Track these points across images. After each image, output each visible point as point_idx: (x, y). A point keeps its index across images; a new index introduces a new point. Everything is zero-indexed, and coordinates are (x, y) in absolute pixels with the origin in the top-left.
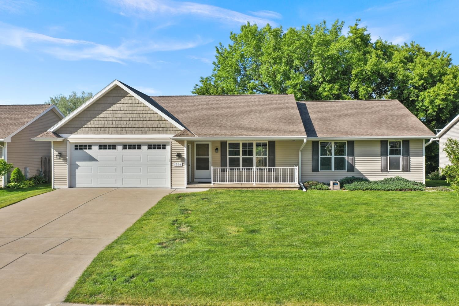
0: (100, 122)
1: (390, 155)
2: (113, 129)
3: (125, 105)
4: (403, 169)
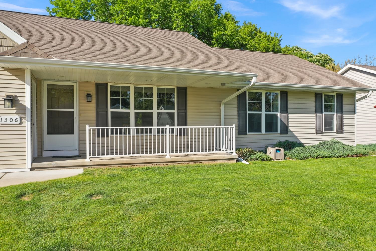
1: (324, 112)
4: (337, 130)
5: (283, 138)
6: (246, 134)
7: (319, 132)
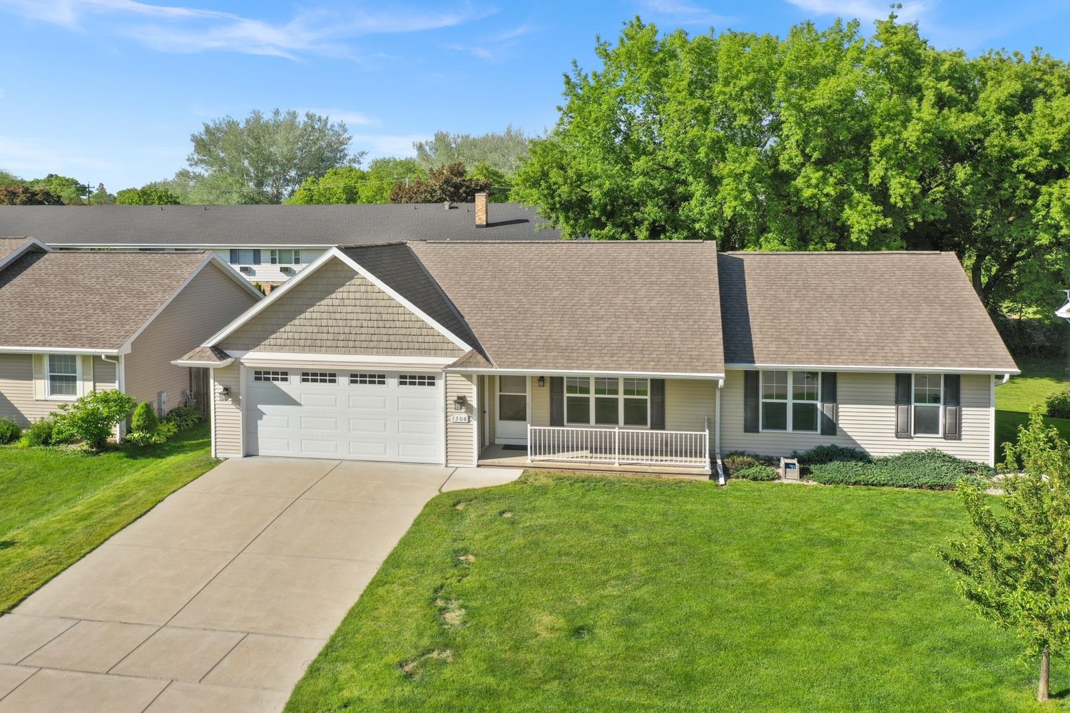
0: (304, 329)
1: (915, 402)
2: (329, 343)
3: (352, 295)
4: (945, 433)
5: (827, 441)
6: (758, 432)
7: (902, 433)
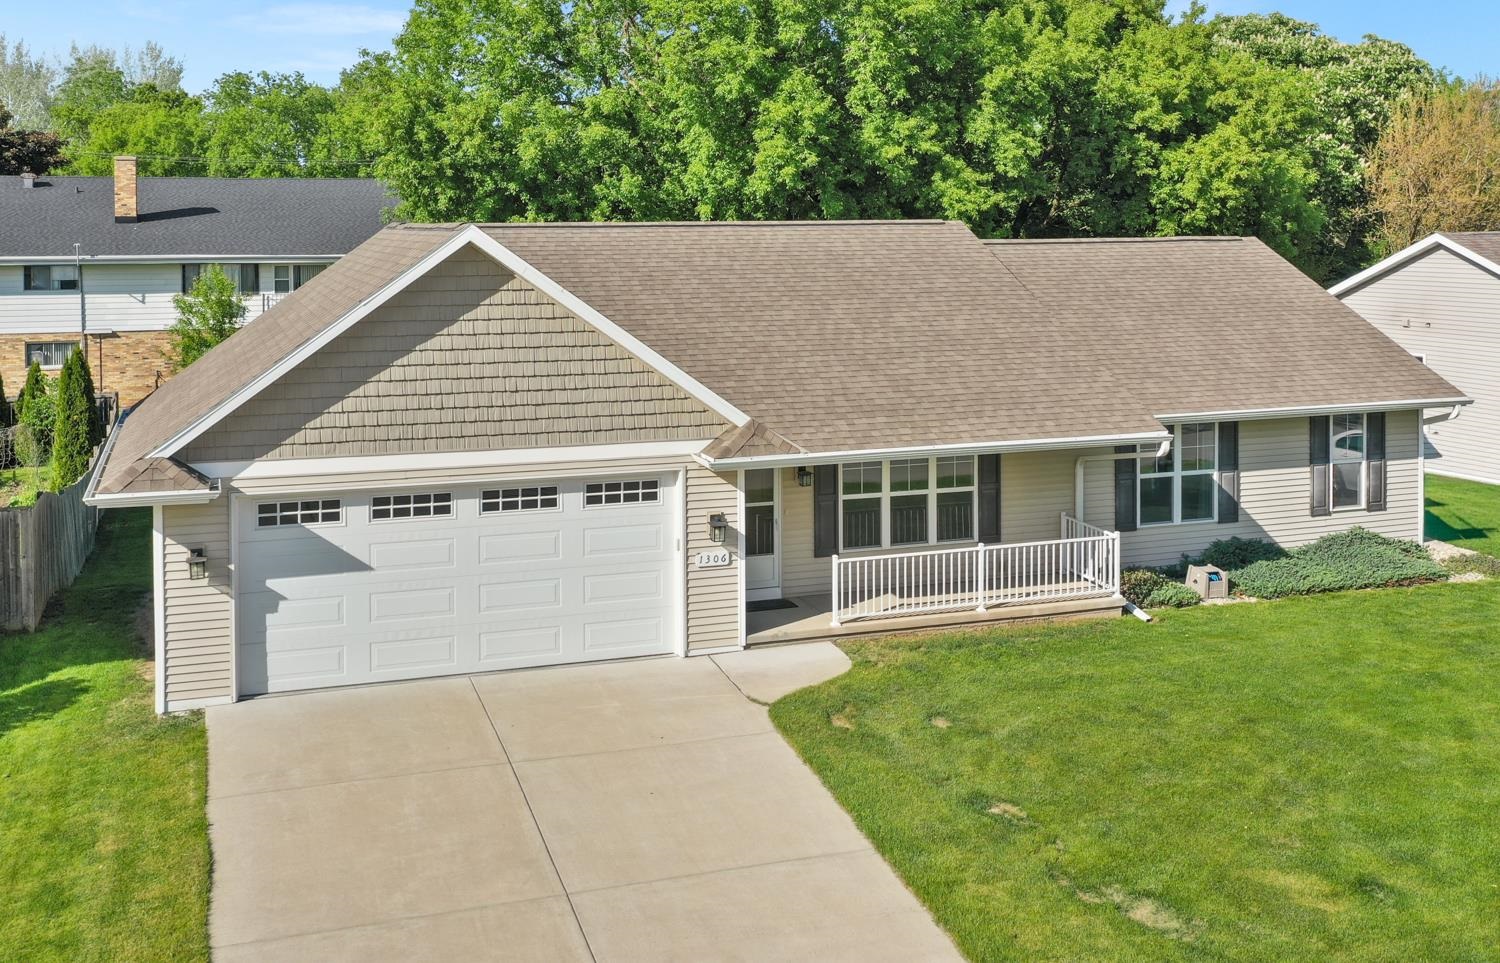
0: (386, 403)
1: (1334, 459)
2: (444, 430)
4: (1368, 502)
5: (1226, 532)
6: (1135, 529)
7: (1319, 509)
